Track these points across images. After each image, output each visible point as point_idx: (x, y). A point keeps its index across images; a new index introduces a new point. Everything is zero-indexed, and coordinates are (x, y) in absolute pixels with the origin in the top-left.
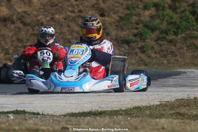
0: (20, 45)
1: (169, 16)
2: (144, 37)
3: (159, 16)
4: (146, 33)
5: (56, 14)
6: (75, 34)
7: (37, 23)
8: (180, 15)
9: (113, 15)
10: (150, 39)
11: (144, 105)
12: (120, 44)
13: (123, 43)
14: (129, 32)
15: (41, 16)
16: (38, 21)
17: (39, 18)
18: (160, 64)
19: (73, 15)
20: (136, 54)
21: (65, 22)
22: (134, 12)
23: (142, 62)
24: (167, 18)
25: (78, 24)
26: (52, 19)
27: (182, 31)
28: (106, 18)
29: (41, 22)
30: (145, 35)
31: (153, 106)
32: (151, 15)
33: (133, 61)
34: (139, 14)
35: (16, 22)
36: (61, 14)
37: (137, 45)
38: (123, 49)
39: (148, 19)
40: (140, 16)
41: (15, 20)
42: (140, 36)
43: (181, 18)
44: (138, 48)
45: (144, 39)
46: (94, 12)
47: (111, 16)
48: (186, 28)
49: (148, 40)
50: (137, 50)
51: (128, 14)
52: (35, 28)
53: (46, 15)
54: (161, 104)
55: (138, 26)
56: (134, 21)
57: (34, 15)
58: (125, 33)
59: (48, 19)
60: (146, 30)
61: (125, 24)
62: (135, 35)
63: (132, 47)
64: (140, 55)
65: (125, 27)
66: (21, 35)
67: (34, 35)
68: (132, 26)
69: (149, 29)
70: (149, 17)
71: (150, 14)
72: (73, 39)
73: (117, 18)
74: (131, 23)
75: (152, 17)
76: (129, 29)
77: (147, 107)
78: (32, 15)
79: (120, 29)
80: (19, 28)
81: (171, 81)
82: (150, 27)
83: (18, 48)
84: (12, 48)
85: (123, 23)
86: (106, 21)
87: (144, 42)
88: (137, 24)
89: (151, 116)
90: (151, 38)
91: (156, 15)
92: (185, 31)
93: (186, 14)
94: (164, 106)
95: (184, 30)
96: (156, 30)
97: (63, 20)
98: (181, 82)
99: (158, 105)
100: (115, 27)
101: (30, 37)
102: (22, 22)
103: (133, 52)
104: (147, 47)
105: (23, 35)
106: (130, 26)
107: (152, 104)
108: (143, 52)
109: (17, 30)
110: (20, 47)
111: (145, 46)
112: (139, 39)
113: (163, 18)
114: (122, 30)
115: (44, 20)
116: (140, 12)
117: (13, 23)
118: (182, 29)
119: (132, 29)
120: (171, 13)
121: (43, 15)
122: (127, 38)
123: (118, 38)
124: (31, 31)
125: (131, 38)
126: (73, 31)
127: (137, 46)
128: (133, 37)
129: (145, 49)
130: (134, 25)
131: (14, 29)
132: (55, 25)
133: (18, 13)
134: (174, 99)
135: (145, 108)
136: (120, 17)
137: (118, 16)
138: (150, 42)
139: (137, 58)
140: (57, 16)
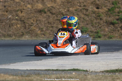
0: (49, 26)
5: (71, 8)
7: (59, 13)
9: (104, 8)
12: (109, 25)
13: (110, 24)
14: (114, 18)
15: (62, 9)
16: (60, 12)
17: (60, 10)
19: (80, 8)
21: (76, 12)
25: (83, 14)
26: (68, 10)
28: (100, 10)
29: (61, 12)
35: (47, 13)
36: (73, 7)
41: (46, 12)
47: (103, 9)
52: (58, 16)
53: (64, 8)
57: (57, 8)
59: (66, 10)
65: (111, 15)
66: (50, 20)
67: (58, 20)
72: (80, 22)
76: (114, 16)
78: (56, 8)
80: (49, 16)
83: (49, 28)
84: (45, 28)
86: (100, 11)
97: (75, 11)
100: (106, 15)
101: (55, 21)
102: (50, 13)
105: (51, 20)
109: (48, 17)
110: (50, 27)
114: (110, 16)
115: (63, 11)
117: (45, 13)
121: (63, 8)
122: (113, 22)
124: (56, 18)
126: (81, 17)
131: (46, 16)
132: (70, 14)
133: (48, 7)
136: (108, 9)
137: (107, 9)
140: (71, 9)
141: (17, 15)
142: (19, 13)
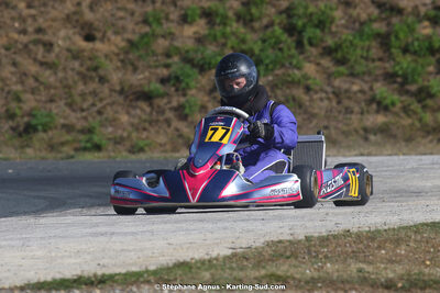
1: (237, 37)
2: (183, 85)
3: (215, 37)
4: (189, 76)
6: (31, 82)
8: (261, 35)
10: (196, 88)
11: (197, 257)
20: (168, 122)
22: (158, 30)
23: (180, 141)
24: (232, 41)
27: (267, 69)
30: (186, 80)
31: (216, 259)
32: (197, 36)
33: (162, 139)
34: (171, 34)
37: (169, 102)
38: (138, 111)
39: (190, 44)
40: (172, 39)
42: (174, 81)
43: (264, 41)
44: (171, 109)
45: (184, 89)
46: (71, 32)
48: (274, 62)
49: (193, 92)
50: (169, 114)
51: (146, 34)
54: (234, 255)
55: (169, 61)
56: (160, 51)
58: (141, 76)
60: (188, 68)
61: (140, 57)
62: (163, 81)
63: (159, 107)
64: (176, 123)
68: (157, 61)
69: (193, 66)
70: (193, 41)
71: (195, 33)
73: (123, 44)
74: (154, 54)
75: (200, 40)
77: (203, 262)
79: (130, 68)
82: (195, 62)
85: (137, 54)
87: (184, 95)
88: (168, 55)
90: (198, 85)
91: (209, 34)
92: (272, 70)
93: (273, 32)
94: (240, 258)
95: (271, 66)
96: (210, 69)
99: (228, 257)
103: (161, 118)
104: (190, 107)
106: (152, 60)
107: (214, 254)
108: (183, 117)
111: (187, 105)
112: (173, 89)
113: (223, 41)
116: (173, 30)
118: (267, 65)
119: (157, 67)
120: (242, 30)
123: (126, 89)
125: (156, 86)
127: (169, 106)
128: (158, 86)
129: (187, 111)
130: (159, 58)
134: (262, 240)
135: (199, 265)
138: (197, 96)
139: (169, 131)
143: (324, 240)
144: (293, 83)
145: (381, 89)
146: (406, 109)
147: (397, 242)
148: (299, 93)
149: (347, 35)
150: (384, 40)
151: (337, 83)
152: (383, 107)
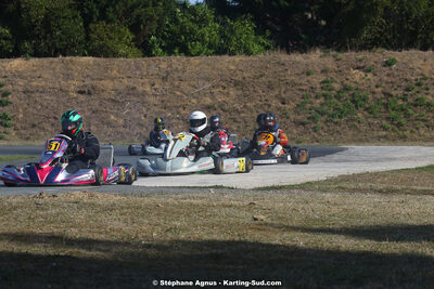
1: (335, 104)
2: (316, 120)
3: (327, 103)
4: (318, 117)
8: (343, 103)
9: (292, 103)
10: (320, 121)
12: (297, 125)
13: (300, 125)
14: (304, 116)
16: (234, 108)
17: (235, 106)
18: (328, 141)
19: (261, 103)
20: (310, 133)
22: (307, 101)
24: (333, 105)
26: (245, 106)
27: (345, 115)
28: (286, 106)
36: (251, 102)
37: (311, 126)
38: (300, 129)
40: (312, 104)
41: (216, 108)
42: (313, 119)
43: (344, 105)
44: (311, 128)
45: (316, 122)
46: (277, 101)
47: (290, 104)
48: (348, 113)
50: (311, 130)
51: (303, 102)
52: (232, 114)
53: (240, 103)
55: (311, 112)
56: (308, 108)
57: (231, 104)
58: (301, 117)
59: (242, 106)
60: (317, 114)
61: (301, 110)
62: (309, 118)
63: (307, 127)
65: (301, 112)
70: (319, 105)
71: (320, 102)
73: (295, 106)
74: (306, 109)
75: (322, 104)
76: (304, 113)
78: (229, 104)
79: (297, 114)
81: (336, 156)
82: (320, 112)
86: (286, 108)
88: (311, 110)
89: (319, 190)
91: (325, 103)
92: (347, 115)
93: (347, 102)
94: (329, 181)
96: (325, 115)
98: (344, 157)
100: (293, 112)
102: (222, 109)
103: (308, 131)
104: (318, 128)
106: (305, 111)
108: (316, 131)
112: (312, 121)
113: (330, 105)
114: (299, 114)
115: (238, 108)
116: (313, 101)
119: (306, 114)
120: (336, 101)
121: (238, 103)
122: (302, 121)
123: (296, 121)
124: (229, 116)
125: (306, 120)
130: (308, 110)
136: (298, 105)
137: (295, 104)
138: (320, 124)
139: (310, 136)
140: (248, 104)
141: (178, 113)
142: (181, 109)
143: (359, 175)
144: (355, 120)
145: (384, 122)
146: (393, 130)
147: (385, 176)
148: (356, 123)
149: (373, 104)
150: (386, 106)
151: (369, 120)
152: (385, 129)
